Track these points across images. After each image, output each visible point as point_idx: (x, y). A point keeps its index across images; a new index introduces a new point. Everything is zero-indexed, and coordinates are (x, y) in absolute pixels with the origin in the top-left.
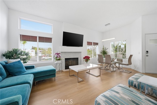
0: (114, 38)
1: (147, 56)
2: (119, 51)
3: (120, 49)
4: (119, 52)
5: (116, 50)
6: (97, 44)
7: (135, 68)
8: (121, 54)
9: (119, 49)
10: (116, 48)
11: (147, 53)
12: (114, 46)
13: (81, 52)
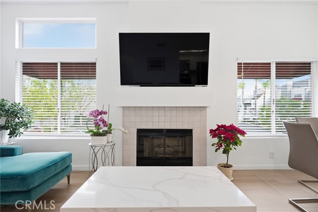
13: (205, 107)
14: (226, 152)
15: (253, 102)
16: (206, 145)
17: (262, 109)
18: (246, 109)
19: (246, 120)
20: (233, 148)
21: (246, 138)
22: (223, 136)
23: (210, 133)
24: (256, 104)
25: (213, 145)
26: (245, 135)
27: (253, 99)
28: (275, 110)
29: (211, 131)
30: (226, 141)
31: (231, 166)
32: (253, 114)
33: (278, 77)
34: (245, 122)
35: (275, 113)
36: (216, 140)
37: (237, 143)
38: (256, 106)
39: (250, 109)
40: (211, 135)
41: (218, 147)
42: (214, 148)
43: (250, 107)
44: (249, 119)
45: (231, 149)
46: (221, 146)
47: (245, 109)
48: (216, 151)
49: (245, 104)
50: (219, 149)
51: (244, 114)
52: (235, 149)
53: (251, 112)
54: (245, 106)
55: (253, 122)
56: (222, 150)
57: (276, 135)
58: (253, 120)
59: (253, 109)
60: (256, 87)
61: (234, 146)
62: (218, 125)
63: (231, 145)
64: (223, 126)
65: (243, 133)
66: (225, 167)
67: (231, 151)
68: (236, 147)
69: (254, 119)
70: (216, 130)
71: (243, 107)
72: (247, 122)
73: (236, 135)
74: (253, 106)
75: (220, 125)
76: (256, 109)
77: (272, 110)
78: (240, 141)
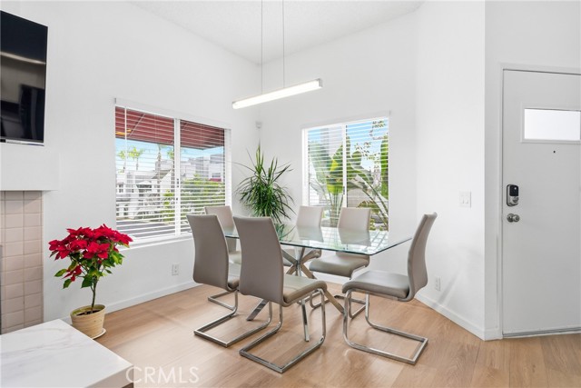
0: (314, 86)
1: (511, 220)
2: (350, 186)
3: (358, 177)
4: (351, 191)
5: (334, 181)
6: (215, 136)
7: (442, 299)
8: (364, 205)
9: (351, 173)
10: (334, 166)
11: (512, 198)
12: (323, 156)
13: (38, 193)
14: (89, 282)
15: (154, 182)
16: (41, 278)
17: (167, 195)
18: (142, 195)
19: (143, 215)
20: (104, 272)
21: (131, 248)
22: (82, 251)
23: (50, 249)
24: (159, 187)
25: (59, 274)
26: (130, 243)
27: (154, 178)
28: (179, 197)
29: (55, 245)
30: (90, 261)
31: (102, 307)
32: (154, 204)
33: (183, 144)
34: (140, 218)
35: (179, 201)
36: (67, 262)
37: (113, 261)
38: (159, 191)
39: (150, 195)
40: (53, 253)
41: (69, 277)
42: (62, 280)
43: (148, 192)
44: (148, 213)
45: (101, 274)
46: (78, 271)
47: (140, 195)
48: (66, 284)
49: (141, 186)
50: (73, 279)
51: (140, 204)
52: (109, 272)
53: (151, 200)
54: (140, 191)
55: (156, 217)
56: (80, 280)
57: (181, 236)
58: (154, 215)
59: (155, 195)
60: (159, 157)
61: (107, 268)
62: (70, 230)
63: (102, 267)
64: (81, 231)
65: (125, 240)
66: (89, 313)
67: (100, 279)
68: (111, 269)
69: (156, 212)
70: (66, 241)
71: (137, 193)
72: (145, 217)
73: (111, 246)
74: (154, 191)
75: (76, 229)
76: (159, 195)
77: (176, 197)
78: (120, 257)
